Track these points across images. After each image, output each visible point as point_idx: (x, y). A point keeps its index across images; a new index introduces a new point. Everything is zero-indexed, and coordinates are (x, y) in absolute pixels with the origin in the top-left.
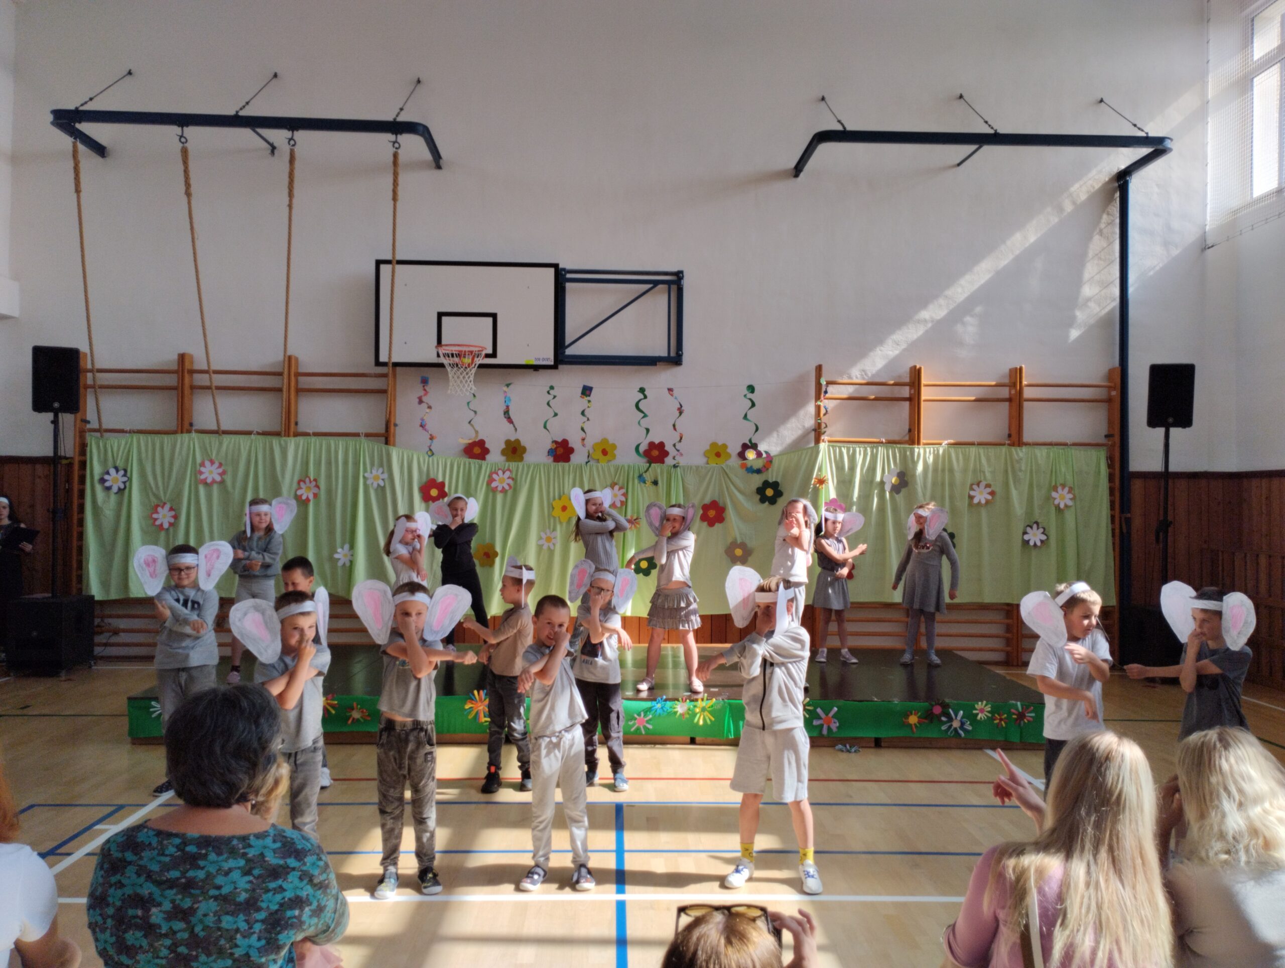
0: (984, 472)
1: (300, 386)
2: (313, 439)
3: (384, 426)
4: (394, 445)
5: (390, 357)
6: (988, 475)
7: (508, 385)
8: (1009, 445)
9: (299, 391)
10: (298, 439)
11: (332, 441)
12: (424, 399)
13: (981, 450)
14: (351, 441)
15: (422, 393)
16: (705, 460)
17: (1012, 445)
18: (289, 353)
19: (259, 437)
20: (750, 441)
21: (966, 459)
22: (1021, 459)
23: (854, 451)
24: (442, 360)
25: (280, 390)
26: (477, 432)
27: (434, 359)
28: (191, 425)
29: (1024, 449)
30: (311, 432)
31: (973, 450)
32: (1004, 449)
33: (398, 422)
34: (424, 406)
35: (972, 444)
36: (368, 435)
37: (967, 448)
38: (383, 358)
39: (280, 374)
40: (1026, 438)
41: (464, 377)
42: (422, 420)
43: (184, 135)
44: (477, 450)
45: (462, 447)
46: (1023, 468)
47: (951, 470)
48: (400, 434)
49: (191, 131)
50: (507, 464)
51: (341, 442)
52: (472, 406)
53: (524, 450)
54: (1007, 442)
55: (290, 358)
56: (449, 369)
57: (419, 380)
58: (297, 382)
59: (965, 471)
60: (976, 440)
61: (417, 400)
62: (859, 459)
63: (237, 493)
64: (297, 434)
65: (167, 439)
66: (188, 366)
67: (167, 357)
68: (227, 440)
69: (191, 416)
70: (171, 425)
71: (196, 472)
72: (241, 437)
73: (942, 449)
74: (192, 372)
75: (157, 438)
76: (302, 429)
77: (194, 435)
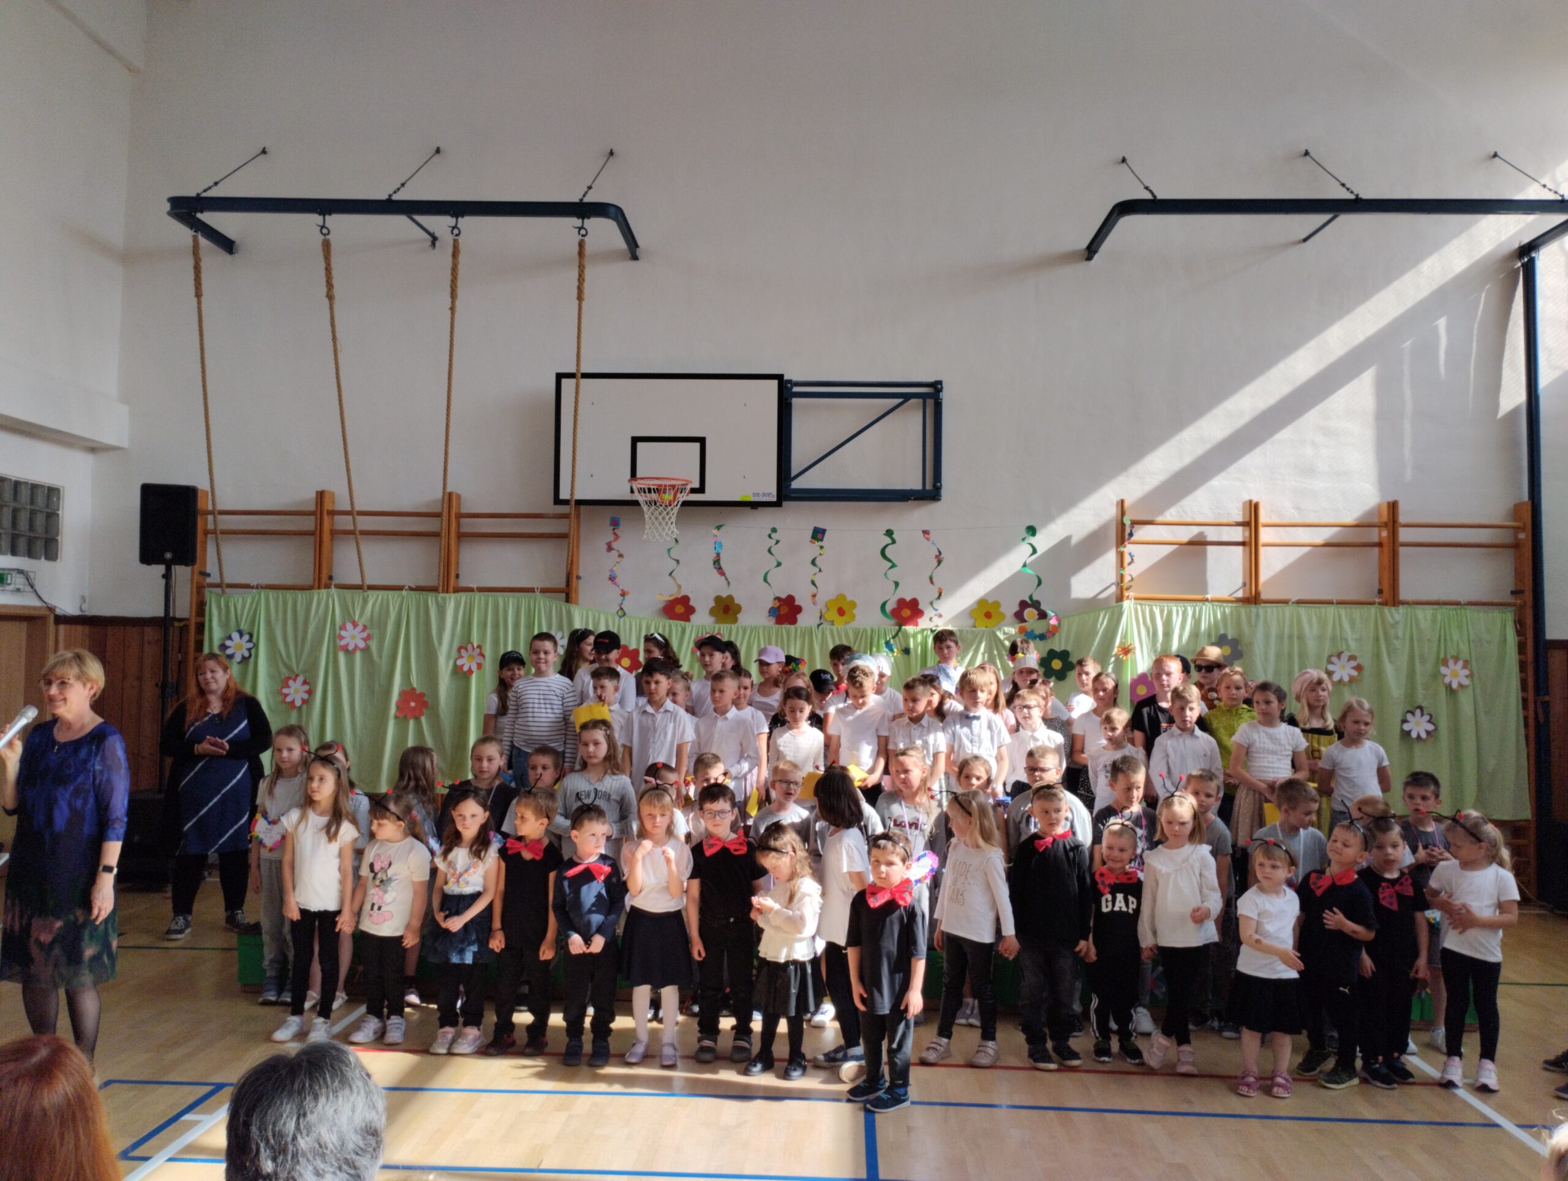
0: (1346, 640)
1: (463, 530)
2: (477, 596)
3: (564, 579)
4: (577, 603)
5: (572, 494)
6: (1352, 644)
7: (719, 528)
8: (1380, 604)
9: (461, 536)
10: (458, 595)
11: (501, 597)
12: (614, 545)
13: (1343, 611)
14: (524, 598)
15: (611, 538)
16: (970, 622)
17: (1385, 604)
18: (449, 490)
19: (412, 593)
20: (1031, 597)
21: (1323, 622)
22: (1397, 623)
23: (1170, 613)
24: (637, 496)
25: (436, 535)
26: (679, 587)
27: (627, 496)
28: (331, 578)
29: (1402, 609)
30: (475, 586)
31: (1331, 610)
32: (1373, 609)
33: (581, 574)
34: (614, 553)
35: (1330, 603)
36: (544, 591)
37: (1323, 608)
38: (564, 495)
39: (438, 515)
40: (1403, 595)
41: (664, 518)
42: (611, 571)
43: (326, 225)
44: (680, 609)
45: (661, 605)
46: (1400, 634)
47: (1301, 638)
48: (584, 590)
49: (335, 221)
50: (717, 626)
51: (511, 599)
52: (674, 554)
53: (738, 609)
54: (1377, 600)
55: (450, 494)
56: (645, 508)
57: (608, 522)
58: (459, 525)
59: (1321, 638)
60: (1334, 597)
61: (606, 547)
62: (1177, 622)
63: (384, 663)
64: (458, 590)
65: (301, 596)
66: (328, 506)
67: (303, 495)
68: (373, 597)
69: (330, 567)
70: (309, 580)
71: (336, 637)
72: (390, 593)
73: (1288, 610)
74: (333, 513)
75: (289, 595)
76: (463, 582)
77: (333, 591)
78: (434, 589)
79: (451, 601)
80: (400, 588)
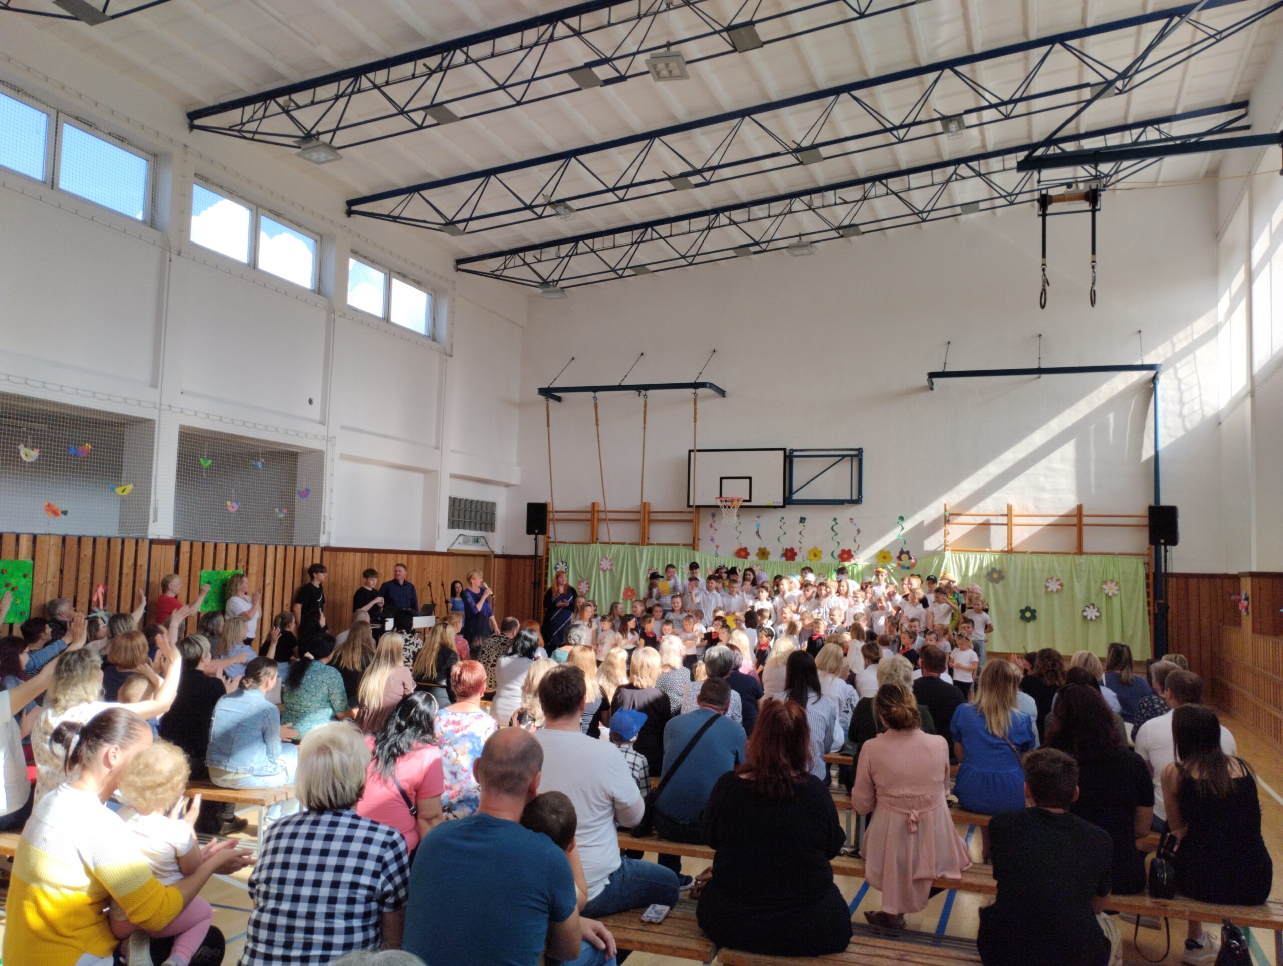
0: (1056, 571)
1: (650, 518)
2: (655, 546)
3: (693, 540)
4: (697, 550)
5: (695, 502)
6: (1059, 573)
7: (758, 517)
8: (1075, 554)
9: (650, 521)
10: (649, 546)
11: (665, 548)
12: (713, 525)
13: (1054, 557)
15: (712, 521)
16: (876, 561)
18: (644, 501)
19: (629, 545)
20: (905, 549)
21: (1044, 561)
22: (1081, 563)
23: (968, 558)
24: (722, 504)
25: (640, 520)
26: (744, 543)
27: (717, 504)
28: (597, 539)
29: (1084, 556)
30: (654, 543)
31: (1048, 557)
32: (1070, 557)
33: (699, 538)
34: (713, 528)
35: (1048, 553)
36: (684, 545)
37: (1044, 555)
38: (691, 503)
39: (640, 512)
40: (1084, 549)
41: (731, 513)
42: (712, 536)
44: (744, 553)
47: (1033, 569)
51: (670, 549)
52: (738, 529)
53: (767, 554)
54: (1072, 552)
55: (644, 503)
56: (725, 509)
57: (711, 515)
58: (648, 516)
59: (1043, 570)
60: (1050, 551)
61: (710, 525)
62: (972, 561)
63: (618, 576)
64: (648, 544)
65: (586, 546)
66: (596, 509)
67: (586, 504)
68: (614, 547)
69: (597, 535)
70: (588, 539)
71: (599, 564)
72: (621, 546)
73: (1026, 557)
74: (598, 511)
75: (581, 546)
76: (651, 541)
77: (598, 544)
78: (638, 544)
79: (646, 550)
80: (624, 543)
